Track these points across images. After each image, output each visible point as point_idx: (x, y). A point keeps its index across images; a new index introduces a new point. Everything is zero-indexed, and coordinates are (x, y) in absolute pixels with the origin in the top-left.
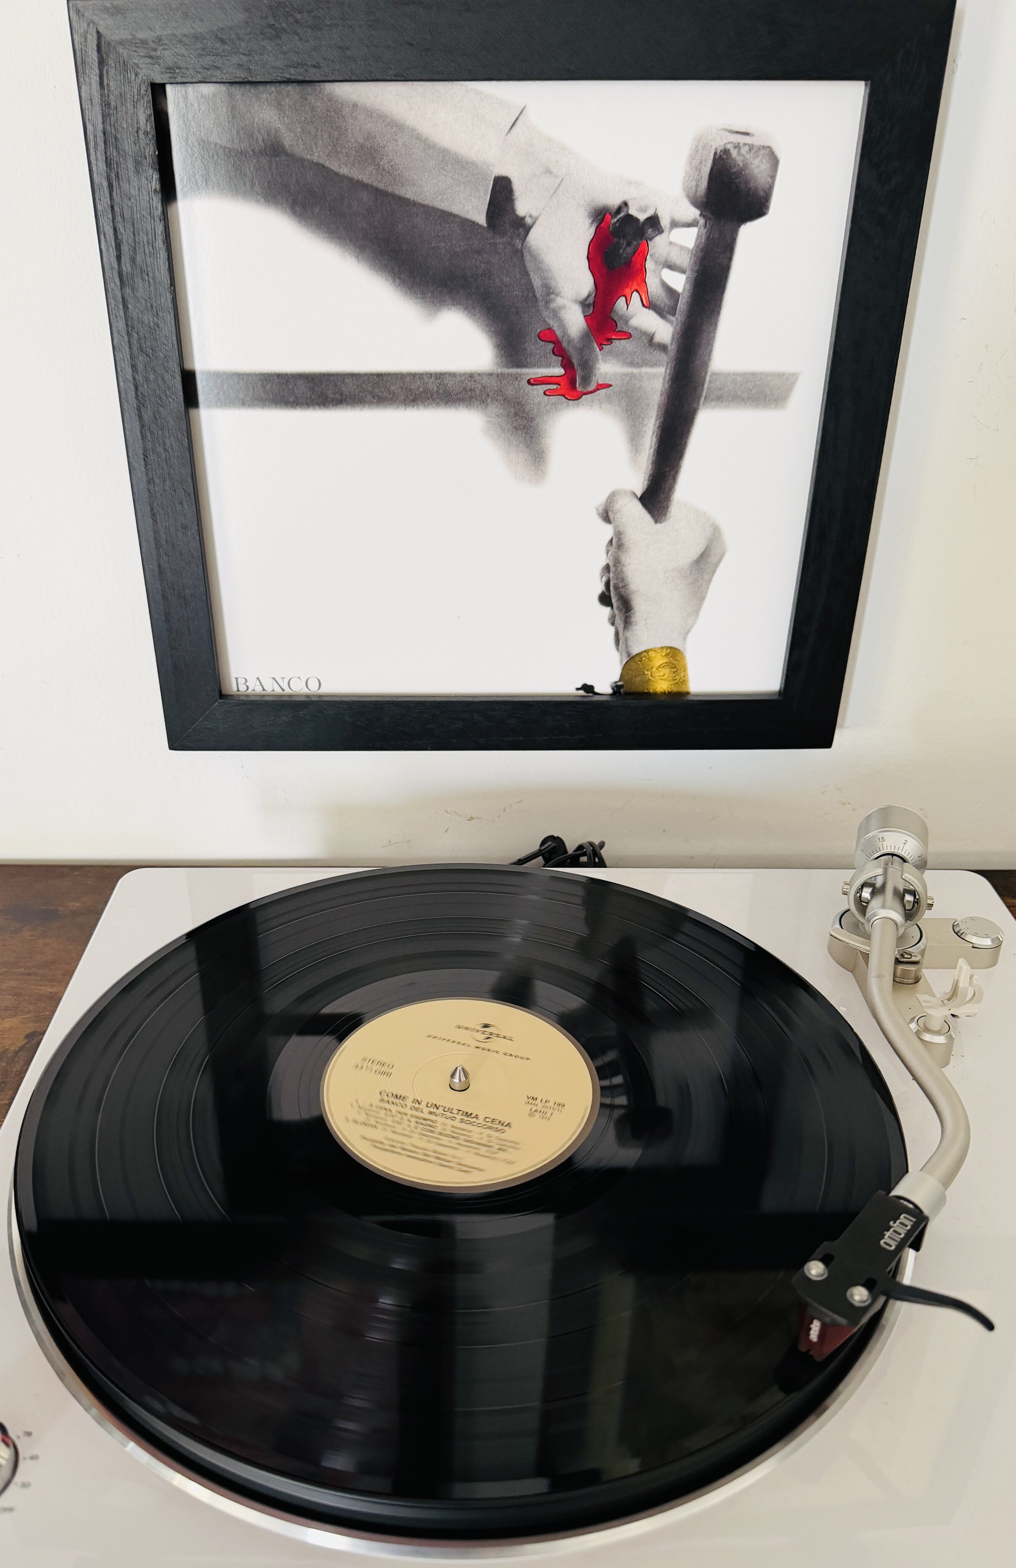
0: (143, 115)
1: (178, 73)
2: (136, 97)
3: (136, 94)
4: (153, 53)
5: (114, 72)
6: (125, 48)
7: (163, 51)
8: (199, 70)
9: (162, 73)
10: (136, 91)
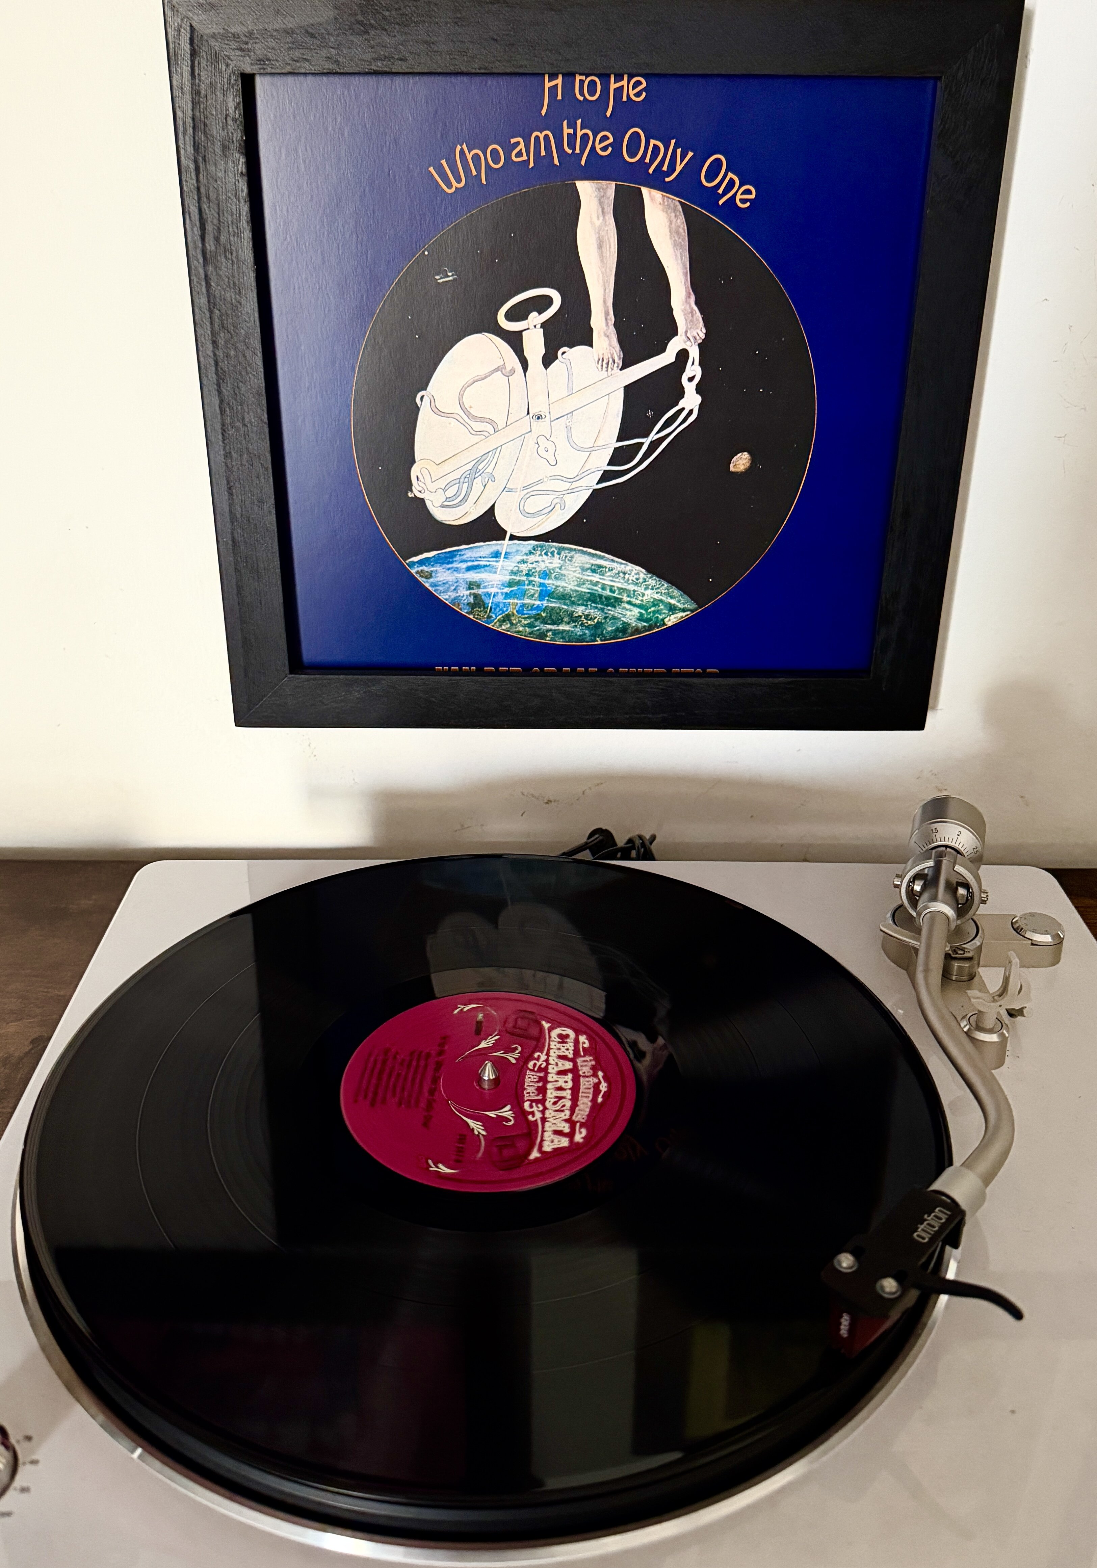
0: (233, 102)
1: (268, 65)
2: (226, 86)
3: (226, 84)
4: (244, 46)
5: (205, 63)
6: (217, 41)
7: (254, 45)
8: (289, 62)
9: (252, 64)
10: (226, 80)
